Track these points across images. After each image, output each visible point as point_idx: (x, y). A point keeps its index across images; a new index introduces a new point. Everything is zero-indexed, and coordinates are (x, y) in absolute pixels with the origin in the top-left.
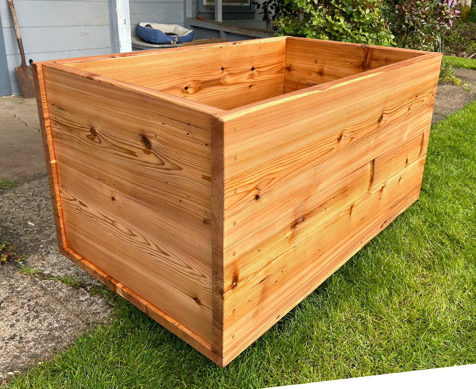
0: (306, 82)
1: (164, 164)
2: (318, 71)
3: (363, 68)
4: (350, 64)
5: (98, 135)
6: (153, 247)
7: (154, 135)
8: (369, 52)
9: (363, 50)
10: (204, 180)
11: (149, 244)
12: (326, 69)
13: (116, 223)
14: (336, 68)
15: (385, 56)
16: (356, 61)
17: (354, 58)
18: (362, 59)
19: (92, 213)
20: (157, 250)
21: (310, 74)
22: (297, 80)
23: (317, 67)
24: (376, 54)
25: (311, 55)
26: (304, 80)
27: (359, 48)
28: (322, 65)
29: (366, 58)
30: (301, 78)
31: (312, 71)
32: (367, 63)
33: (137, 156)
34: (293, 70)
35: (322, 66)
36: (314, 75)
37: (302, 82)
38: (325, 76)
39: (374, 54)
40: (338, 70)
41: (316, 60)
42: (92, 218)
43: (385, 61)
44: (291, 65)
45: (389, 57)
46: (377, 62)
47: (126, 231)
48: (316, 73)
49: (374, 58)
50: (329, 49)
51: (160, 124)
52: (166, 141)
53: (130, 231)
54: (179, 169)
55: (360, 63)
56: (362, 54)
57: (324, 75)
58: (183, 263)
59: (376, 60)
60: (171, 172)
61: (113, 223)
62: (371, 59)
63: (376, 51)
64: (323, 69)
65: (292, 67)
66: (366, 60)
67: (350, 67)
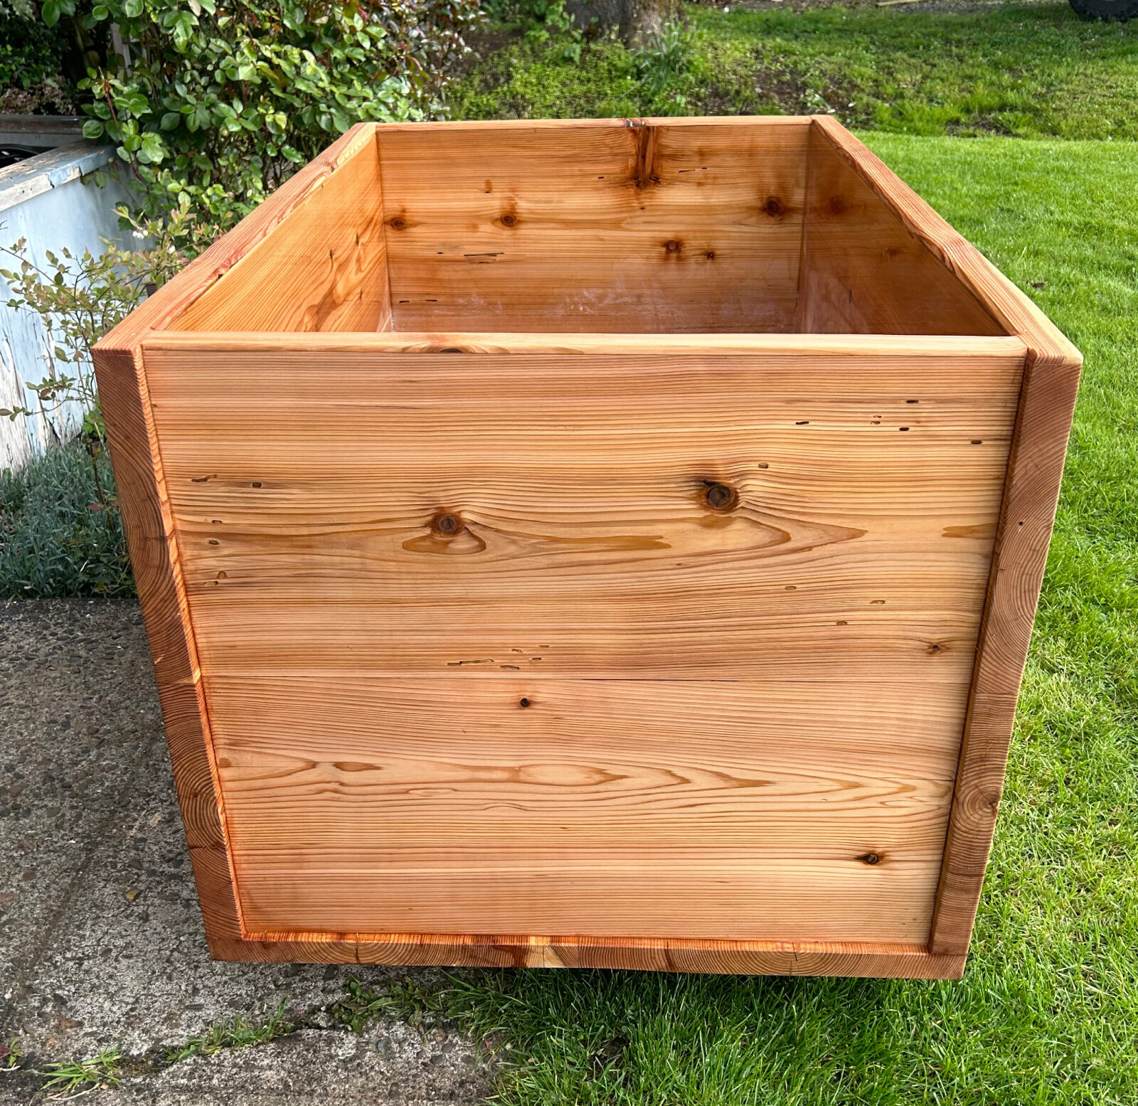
0: (462, 254)
1: (786, 538)
2: (497, 215)
3: (638, 185)
4: (596, 178)
5: (471, 528)
6: (701, 781)
7: (754, 466)
8: (651, 139)
9: (630, 134)
10: (954, 540)
11: (686, 781)
12: (524, 206)
13: (531, 770)
14: (555, 196)
15: (697, 143)
16: (615, 168)
17: (609, 162)
18: (631, 162)
19: (403, 780)
20: (721, 784)
21: (474, 227)
22: (431, 254)
23: (495, 204)
24: (671, 142)
25: (469, 172)
26: (455, 247)
27: (616, 131)
28: (510, 194)
29: (644, 157)
30: (444, 244)
31: (479, 217)
32: (648, 170)
33: (667, 546)
34: (415, 225)
35: (511, 199)
36: (486, 229)
37: (448, 254)
38: (523, 226)
39: (664, 141)
40: (561, 202)
41: (488, 183)
42: (407, 792)
43: (697, 158)
44: (404, 211)
45: (708, 143)
46: (676, 164)
47: (579, 777)
48: (494, 221)
49: (666, 152)
50: (527, 144)
51: (791, 425)
52: (804, 470)
53: (600, 772)
54: (854, 537)
55: (628, 173)
56: (630, 145)
57: (520, 222)
58: (829, 783)
59: (673, 157)
60: (815, 553)
61: (515, 776)
62: (659, 156)
63: (670, 133)
64: (513, 207)
65: (408, 217)
66: (644, 162)
67: (597, 189)
